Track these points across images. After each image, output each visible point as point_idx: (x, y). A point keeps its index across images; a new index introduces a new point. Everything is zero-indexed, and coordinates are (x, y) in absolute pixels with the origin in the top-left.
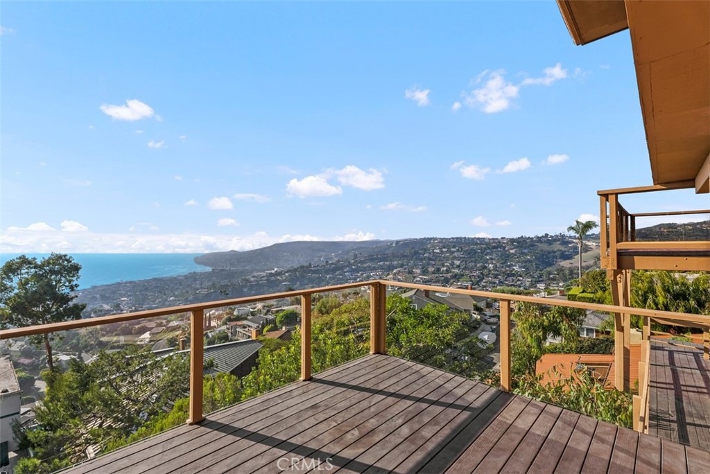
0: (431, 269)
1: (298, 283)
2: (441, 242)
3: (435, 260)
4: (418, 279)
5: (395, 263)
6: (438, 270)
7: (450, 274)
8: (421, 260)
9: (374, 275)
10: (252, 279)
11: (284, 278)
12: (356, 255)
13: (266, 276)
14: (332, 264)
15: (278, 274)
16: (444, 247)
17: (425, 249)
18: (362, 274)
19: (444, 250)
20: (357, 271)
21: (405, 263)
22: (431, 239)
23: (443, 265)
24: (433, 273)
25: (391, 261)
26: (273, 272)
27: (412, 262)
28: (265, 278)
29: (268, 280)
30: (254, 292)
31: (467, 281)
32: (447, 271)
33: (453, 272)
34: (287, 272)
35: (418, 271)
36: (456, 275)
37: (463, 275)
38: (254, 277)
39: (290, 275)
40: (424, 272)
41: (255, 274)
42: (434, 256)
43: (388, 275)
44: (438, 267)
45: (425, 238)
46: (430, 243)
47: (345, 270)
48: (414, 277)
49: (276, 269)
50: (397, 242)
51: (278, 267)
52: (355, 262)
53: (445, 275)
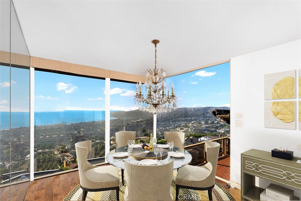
0: (210, 122)
1: (149, 126)
3: (212, 118)
4: (203, 126)
5: (193, 118)
6: (213, 122)
7: (219, 125)
8: (205, 117)
9: (183, 124)
10: (130, 123)
11: (144, 123)
12: (175, 114)
13: (136, 122)
14: (164, 118)
15: (141, 121)
17: (207, 112)
18: (178, 123)
20: (175, 121)
21: (197, 119)
22: (210, 107)
23: (216, 120)
24: (211, 124)
25: (191, 117)
26: (139, 120)
27: (201, 118)
28: (136, 123)
29: (137, 124)
30: (131, 129)
31: (227, 128)
32: (218, 123)
33: (221, 124)
34: (145, 121)
35: (203, 123)
36: (222, 125)
37: (225, 125)
38: (131, 122)
39: (146, 122)
40: (206, 123)
41: (132, 121)
42: (211, 116)
43: (189, 124)
44: (213, 121)
45: (208, 107)
46: (210, 109)
47: (170, 121)
48: (202, 125)
49: (140, 119)
50: (194, 109)
51: (141, 119)
52: (174, 117)
53: (216, 125)
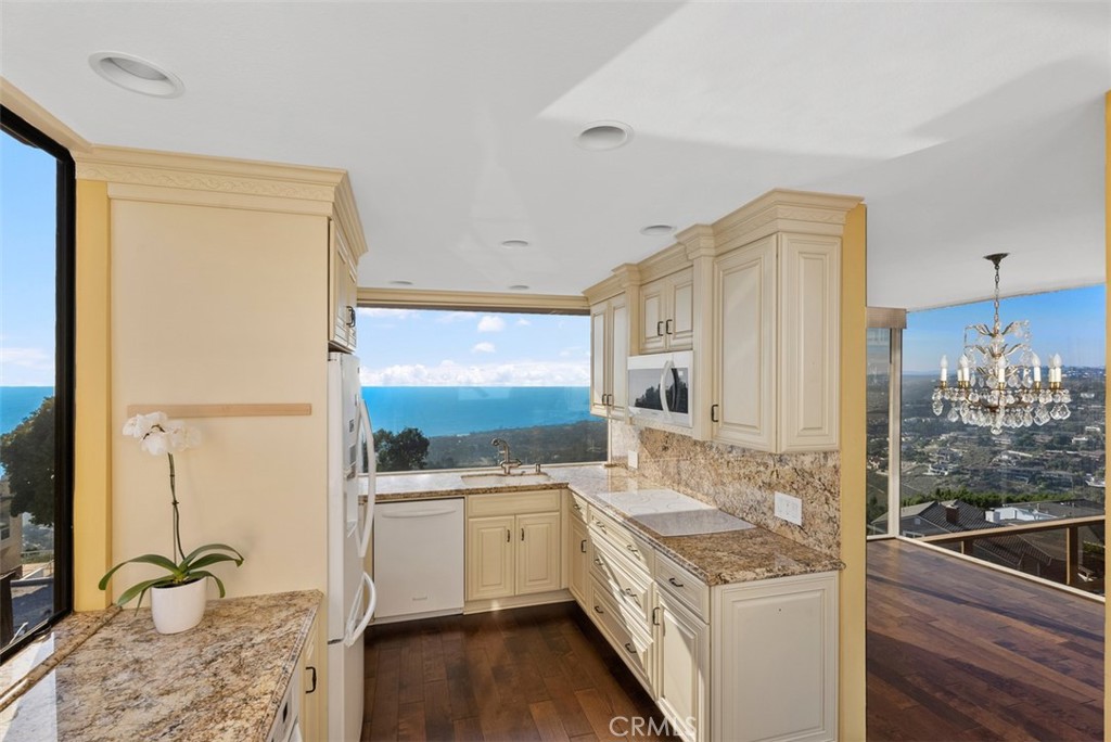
2: (1080, 378)
4: (1005, 457)
16: (1086, 390)
19: (1084, 395)
24: (1049, 446)
43: (927, 443)
44: (1063, 433)
48: (995, 453)
53: (1084, 454)
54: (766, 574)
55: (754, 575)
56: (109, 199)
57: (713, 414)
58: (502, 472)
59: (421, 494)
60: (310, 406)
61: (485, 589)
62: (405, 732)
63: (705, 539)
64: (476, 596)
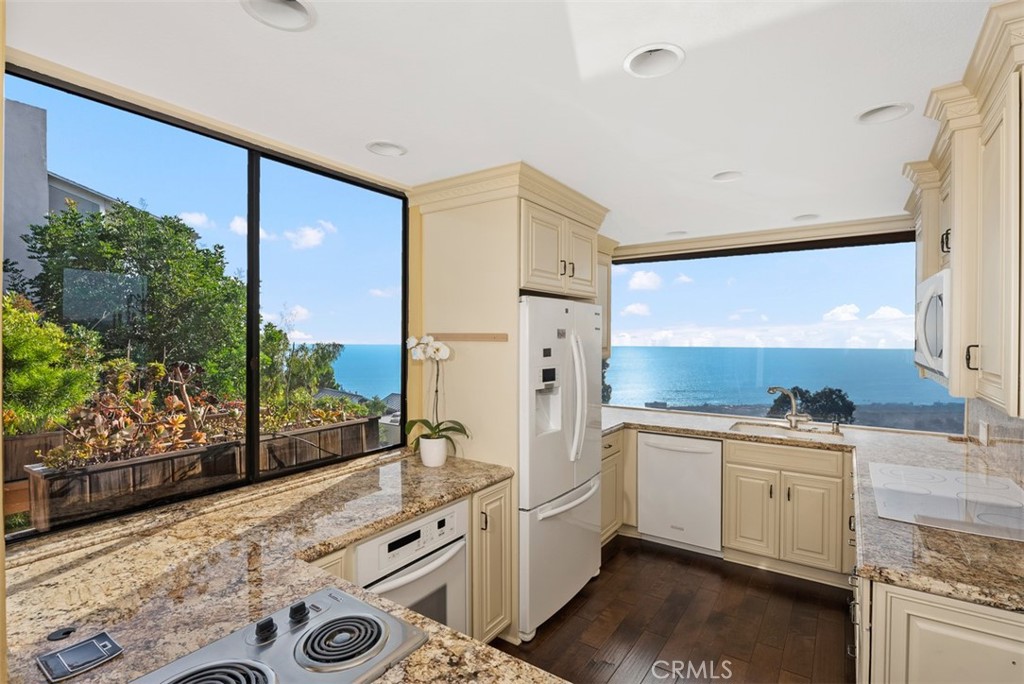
54: (975, 596)
55: (950, 590)
56: (421, 215)
57: (968, 359)
58: (788, 425)
59: (678, 430)
60: (507, 335)
61: (742, 540)
62: (604, 618)
63: (936, 534)
64: (734, 544)
